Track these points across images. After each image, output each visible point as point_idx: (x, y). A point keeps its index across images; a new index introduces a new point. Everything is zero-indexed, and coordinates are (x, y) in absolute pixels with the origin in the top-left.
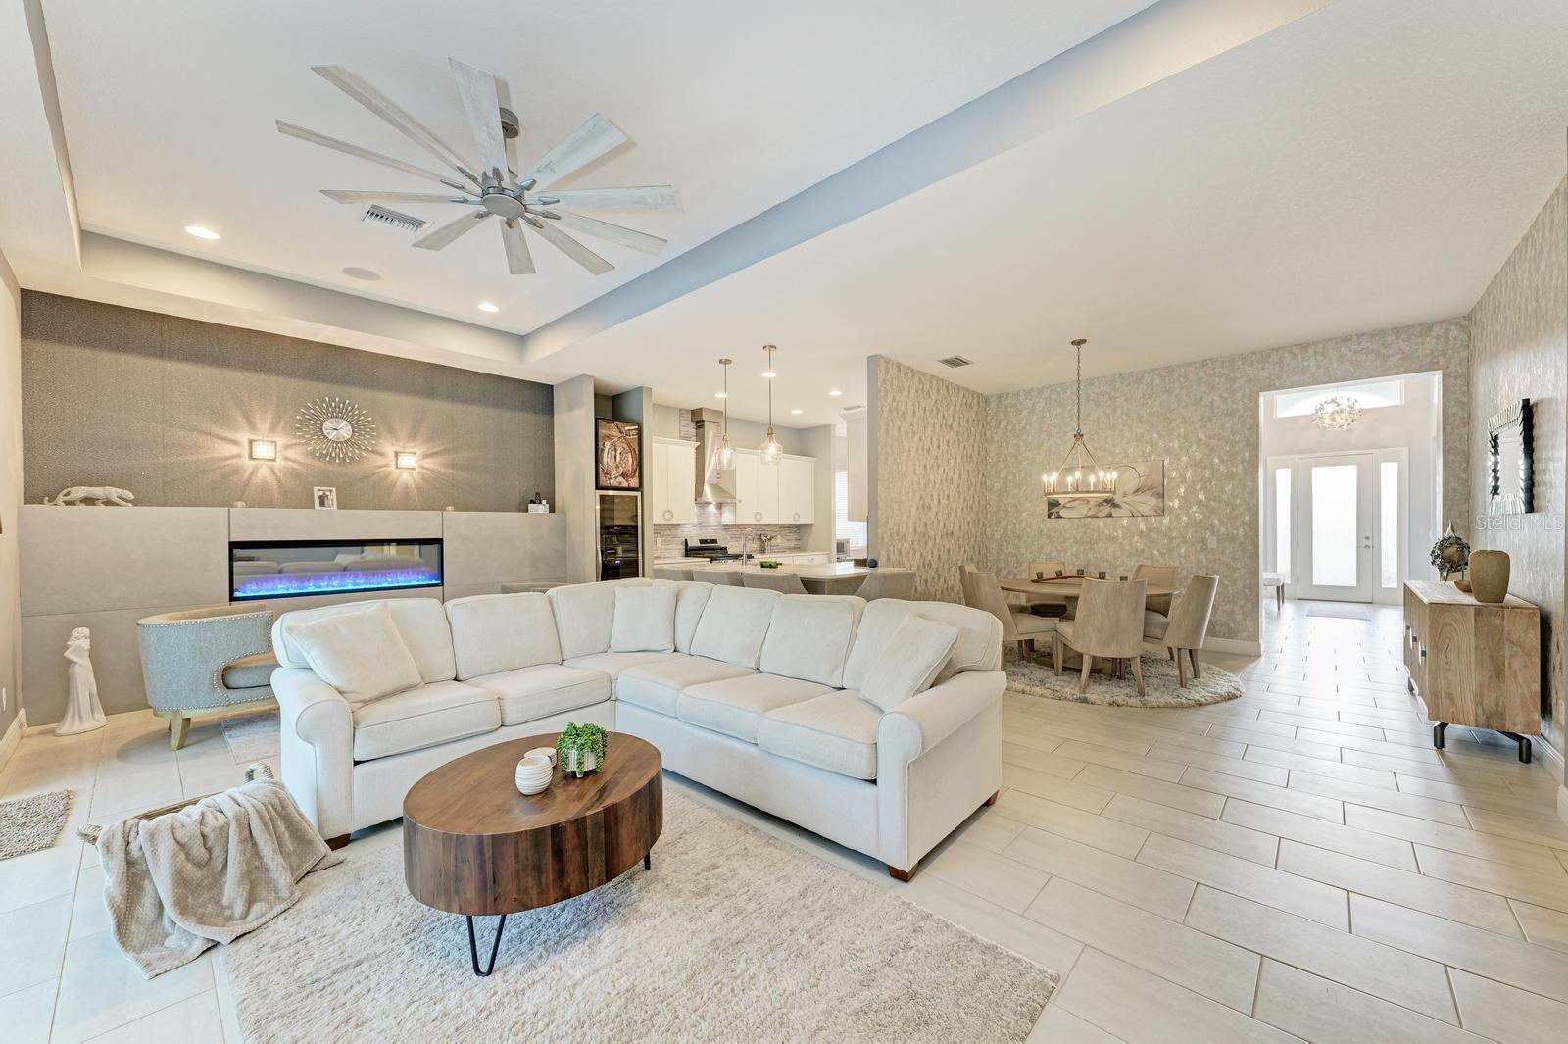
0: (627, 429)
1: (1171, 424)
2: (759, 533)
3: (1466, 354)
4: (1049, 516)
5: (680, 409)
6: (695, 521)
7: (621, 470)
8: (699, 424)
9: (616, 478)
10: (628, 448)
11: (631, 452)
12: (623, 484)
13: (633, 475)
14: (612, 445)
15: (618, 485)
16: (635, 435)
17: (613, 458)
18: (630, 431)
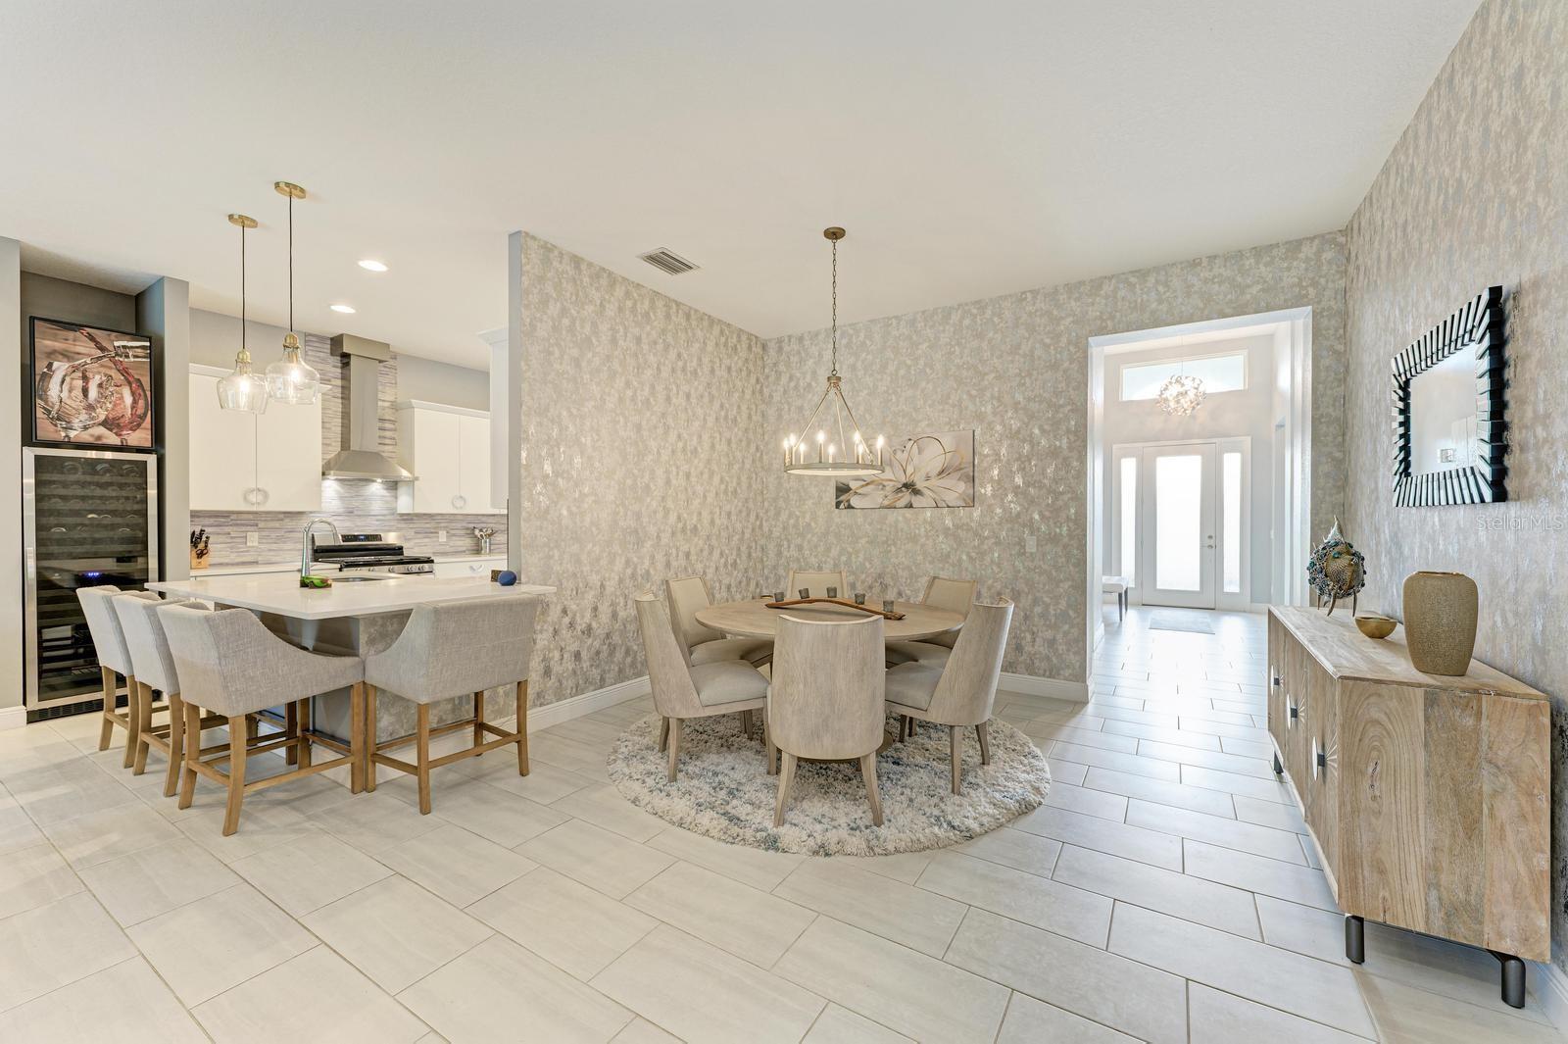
0: (116, 344)
1: (983, 380)
3: (1342, 283)
4: (838, 505)
5: (305, 334)
6: (335, 507)
7: (101, 414)
8: (345, 358)
9: (85, 428)
10: (122, 378)
11: (130, 383)
12: (106, 438)
13: (135, 426)
14: (75, 369)
15: (91, 440)
16: (140, 355)
17: (78, 393)
18: (124, 347)
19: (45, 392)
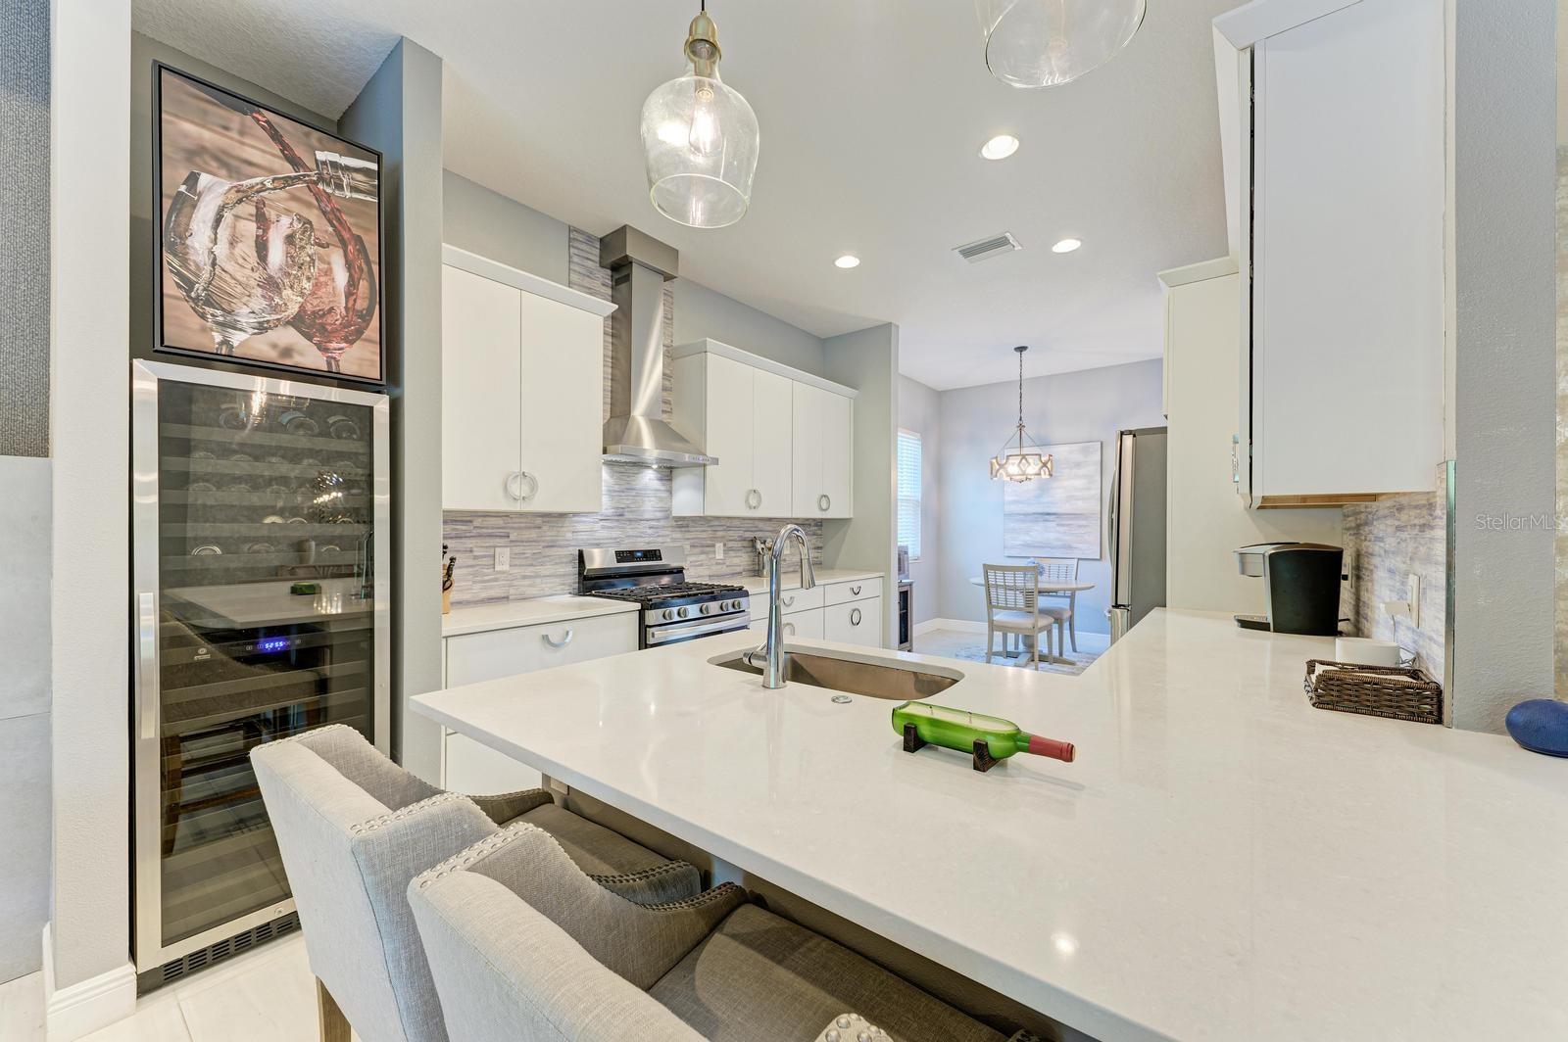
0: (321, 156)
2: (750, 535)
5: (571, 229)
6: (606, 505)
7: (292, 302)
9: (262, 328)
10: (331, 229)
11: (344, 244)
12: (301, 354)
13: (353, 337)
14: (243, 196)
15: (271, 355)
16: (362, 186)
17: (247, 248)
18: (335, 165)
19: (183, 237)
